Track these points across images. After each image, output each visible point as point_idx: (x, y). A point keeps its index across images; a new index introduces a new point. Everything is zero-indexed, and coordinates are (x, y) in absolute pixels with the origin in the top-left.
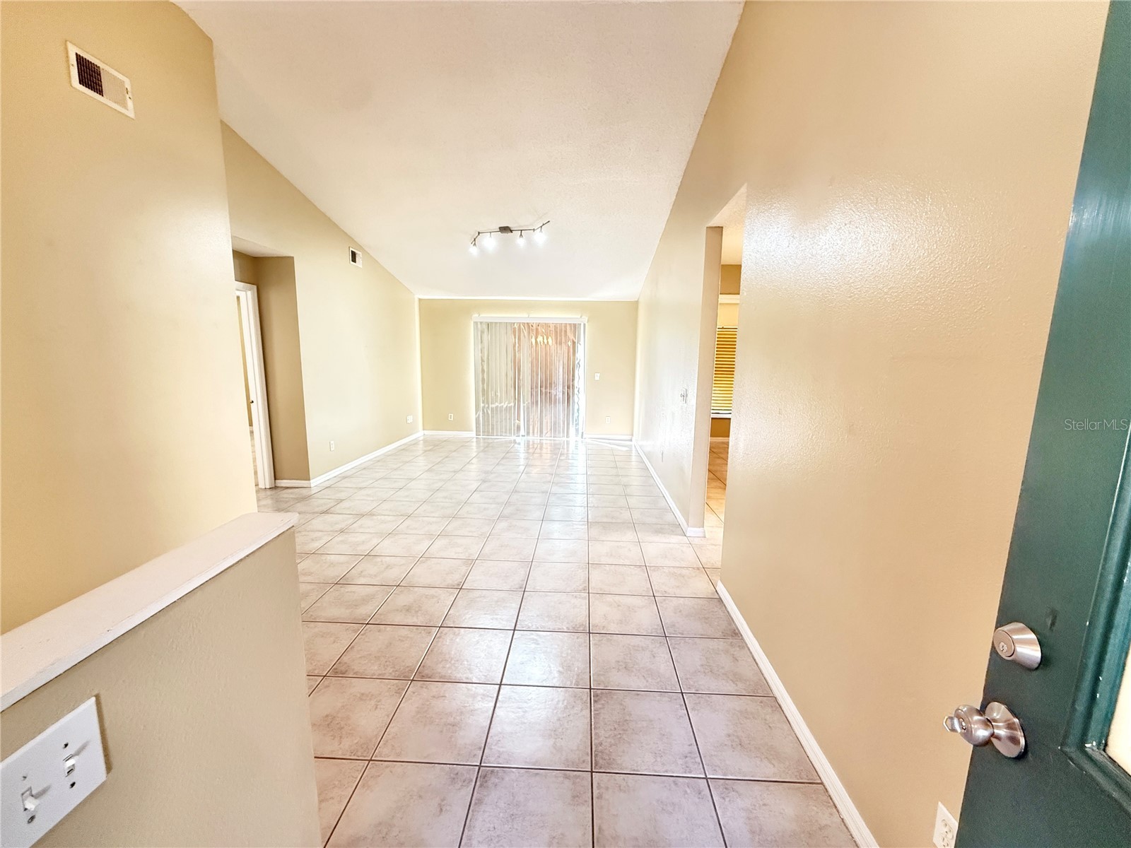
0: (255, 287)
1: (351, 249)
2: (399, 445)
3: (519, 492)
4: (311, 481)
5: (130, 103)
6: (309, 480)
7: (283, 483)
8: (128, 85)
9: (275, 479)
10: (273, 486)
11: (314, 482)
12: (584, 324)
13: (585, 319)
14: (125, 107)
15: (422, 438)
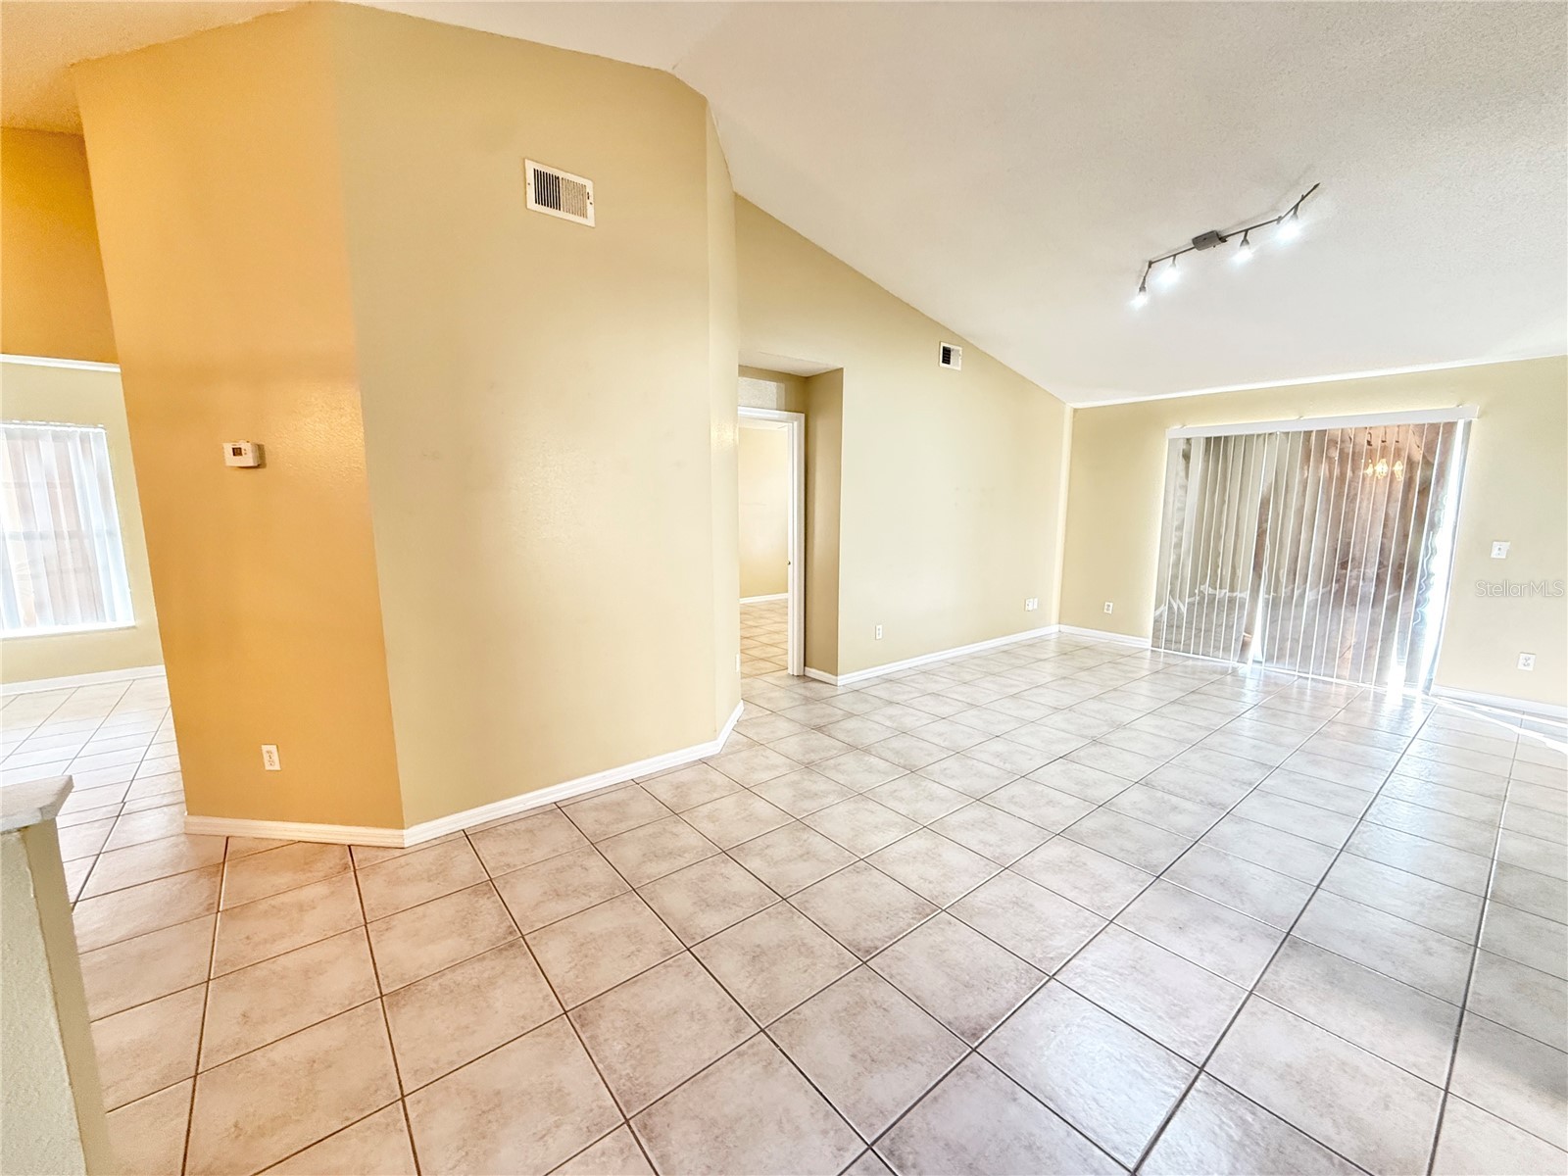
0: (802, 416)
1: (943, 344)
2: (1004, 642)
3: (1153, 787)
4: (839, 678)
5: (590, 210)
6: (837, 675)
7: (812, 672)
8: (589, 189)
9: (805, 665)
10: (802, 674)
11: (842, 680)
12: (1469, 424)
13: (1473, 409)
14: (584, 215)
15: (1054, 636)
